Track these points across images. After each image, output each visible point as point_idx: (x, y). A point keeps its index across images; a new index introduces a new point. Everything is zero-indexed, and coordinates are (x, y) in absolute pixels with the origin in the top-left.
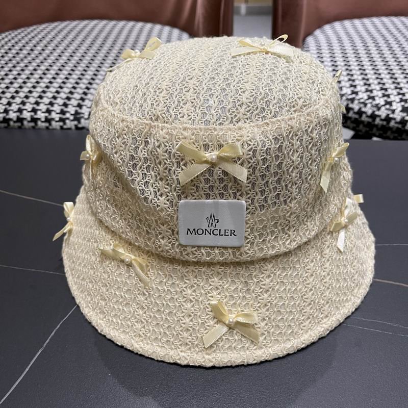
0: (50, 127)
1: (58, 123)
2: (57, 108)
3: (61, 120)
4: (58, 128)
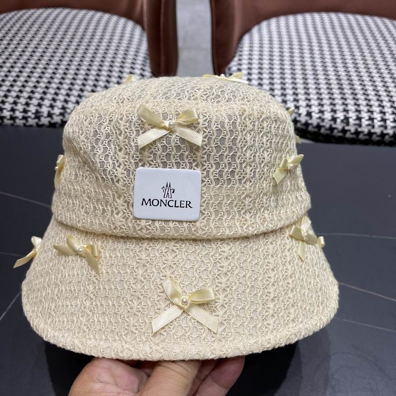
0: (15, 124)
1: (21, 121)
2: (20, 107)
3: (24, 118)
4: (22, 125)
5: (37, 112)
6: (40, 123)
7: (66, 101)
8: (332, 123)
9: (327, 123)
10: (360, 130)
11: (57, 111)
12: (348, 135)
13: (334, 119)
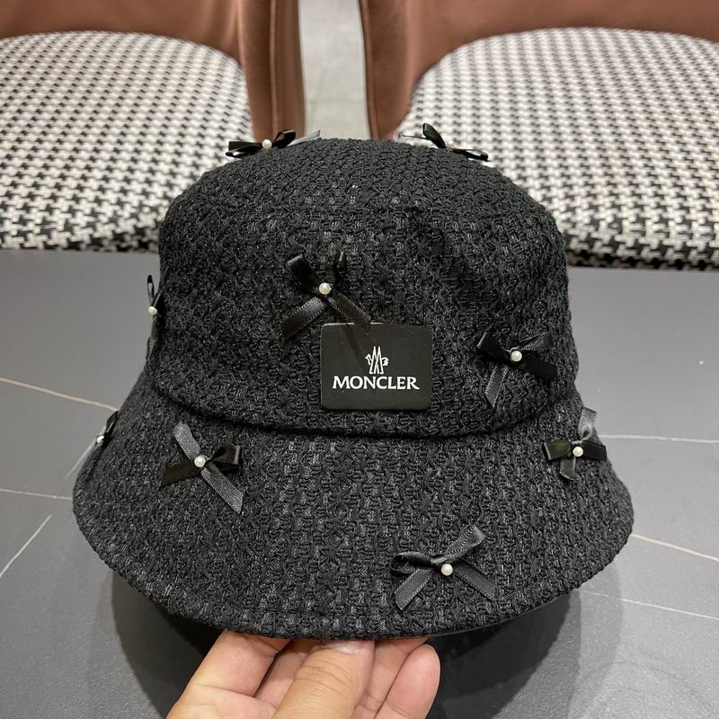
0: (4, 246)
1: (15, 240)
2: (13, 214)
3: (20, 234)
4: (17, 246)
5: (45, 222)
6: (51, 243)
7: (98, 201)
8: (591, 229)
9: (581, 230)
10: (642, 241)
11: (81, 219)
12: (621, 252)
13: (595, 223)
